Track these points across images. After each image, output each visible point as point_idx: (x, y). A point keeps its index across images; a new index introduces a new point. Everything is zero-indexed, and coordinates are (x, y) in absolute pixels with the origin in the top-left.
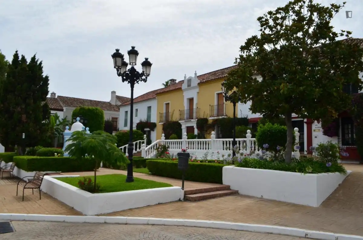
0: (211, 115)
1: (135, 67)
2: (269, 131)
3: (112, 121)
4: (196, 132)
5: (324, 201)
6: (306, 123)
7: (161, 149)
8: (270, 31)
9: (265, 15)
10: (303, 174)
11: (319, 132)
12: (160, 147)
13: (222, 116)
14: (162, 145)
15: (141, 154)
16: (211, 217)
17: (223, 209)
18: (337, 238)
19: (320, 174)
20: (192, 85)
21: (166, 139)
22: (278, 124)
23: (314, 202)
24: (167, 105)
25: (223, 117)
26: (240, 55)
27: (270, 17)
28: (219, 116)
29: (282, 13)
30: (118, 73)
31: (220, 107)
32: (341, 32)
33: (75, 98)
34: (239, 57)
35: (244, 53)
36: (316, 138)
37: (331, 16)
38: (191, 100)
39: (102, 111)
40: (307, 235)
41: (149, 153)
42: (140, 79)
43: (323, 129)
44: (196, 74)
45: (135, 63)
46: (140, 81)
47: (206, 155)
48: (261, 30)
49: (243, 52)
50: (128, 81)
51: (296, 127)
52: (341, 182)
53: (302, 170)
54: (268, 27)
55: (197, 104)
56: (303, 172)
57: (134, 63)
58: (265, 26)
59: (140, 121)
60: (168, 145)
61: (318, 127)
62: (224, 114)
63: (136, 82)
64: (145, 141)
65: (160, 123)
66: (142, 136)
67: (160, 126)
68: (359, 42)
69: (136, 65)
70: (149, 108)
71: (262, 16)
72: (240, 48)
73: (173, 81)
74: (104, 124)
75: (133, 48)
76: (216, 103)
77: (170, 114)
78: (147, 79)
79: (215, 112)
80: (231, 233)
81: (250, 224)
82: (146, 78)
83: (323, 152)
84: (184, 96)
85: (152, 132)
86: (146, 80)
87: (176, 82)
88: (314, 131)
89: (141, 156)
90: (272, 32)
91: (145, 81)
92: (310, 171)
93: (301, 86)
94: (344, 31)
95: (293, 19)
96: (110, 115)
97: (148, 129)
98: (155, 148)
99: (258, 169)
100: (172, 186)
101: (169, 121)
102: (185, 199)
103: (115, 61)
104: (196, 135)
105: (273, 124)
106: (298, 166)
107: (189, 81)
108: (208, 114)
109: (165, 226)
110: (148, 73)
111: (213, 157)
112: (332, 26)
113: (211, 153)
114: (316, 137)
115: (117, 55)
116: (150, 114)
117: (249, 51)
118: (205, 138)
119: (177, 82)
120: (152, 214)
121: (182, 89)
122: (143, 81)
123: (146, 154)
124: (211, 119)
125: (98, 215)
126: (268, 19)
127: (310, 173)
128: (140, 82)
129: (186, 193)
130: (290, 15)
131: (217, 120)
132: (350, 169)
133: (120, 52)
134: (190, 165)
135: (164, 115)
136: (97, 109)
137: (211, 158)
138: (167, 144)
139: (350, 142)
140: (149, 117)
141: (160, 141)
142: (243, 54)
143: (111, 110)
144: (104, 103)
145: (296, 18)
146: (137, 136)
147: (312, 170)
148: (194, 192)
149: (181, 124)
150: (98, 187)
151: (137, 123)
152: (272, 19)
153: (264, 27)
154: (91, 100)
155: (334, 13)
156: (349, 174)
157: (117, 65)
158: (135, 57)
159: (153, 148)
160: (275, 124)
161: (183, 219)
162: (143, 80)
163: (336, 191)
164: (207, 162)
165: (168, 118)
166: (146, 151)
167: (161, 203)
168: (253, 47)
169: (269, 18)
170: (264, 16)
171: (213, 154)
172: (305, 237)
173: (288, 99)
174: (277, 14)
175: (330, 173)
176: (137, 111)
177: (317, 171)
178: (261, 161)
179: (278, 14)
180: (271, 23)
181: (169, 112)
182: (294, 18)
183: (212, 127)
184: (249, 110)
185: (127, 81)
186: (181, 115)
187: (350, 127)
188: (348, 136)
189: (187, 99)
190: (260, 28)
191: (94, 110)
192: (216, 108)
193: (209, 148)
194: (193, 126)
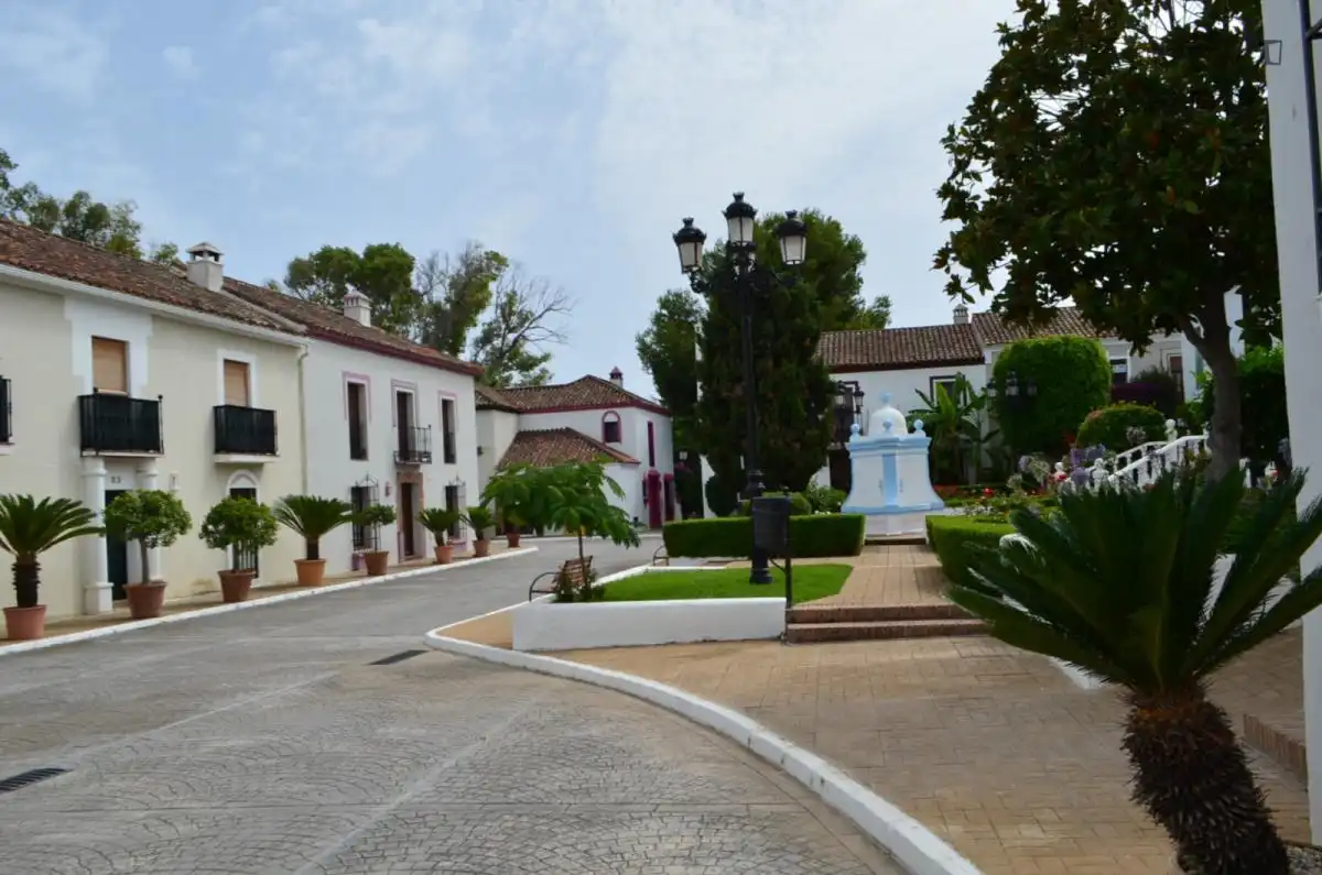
3: (1172, 372)
39: (1093, 346)
136: (1067, 341)
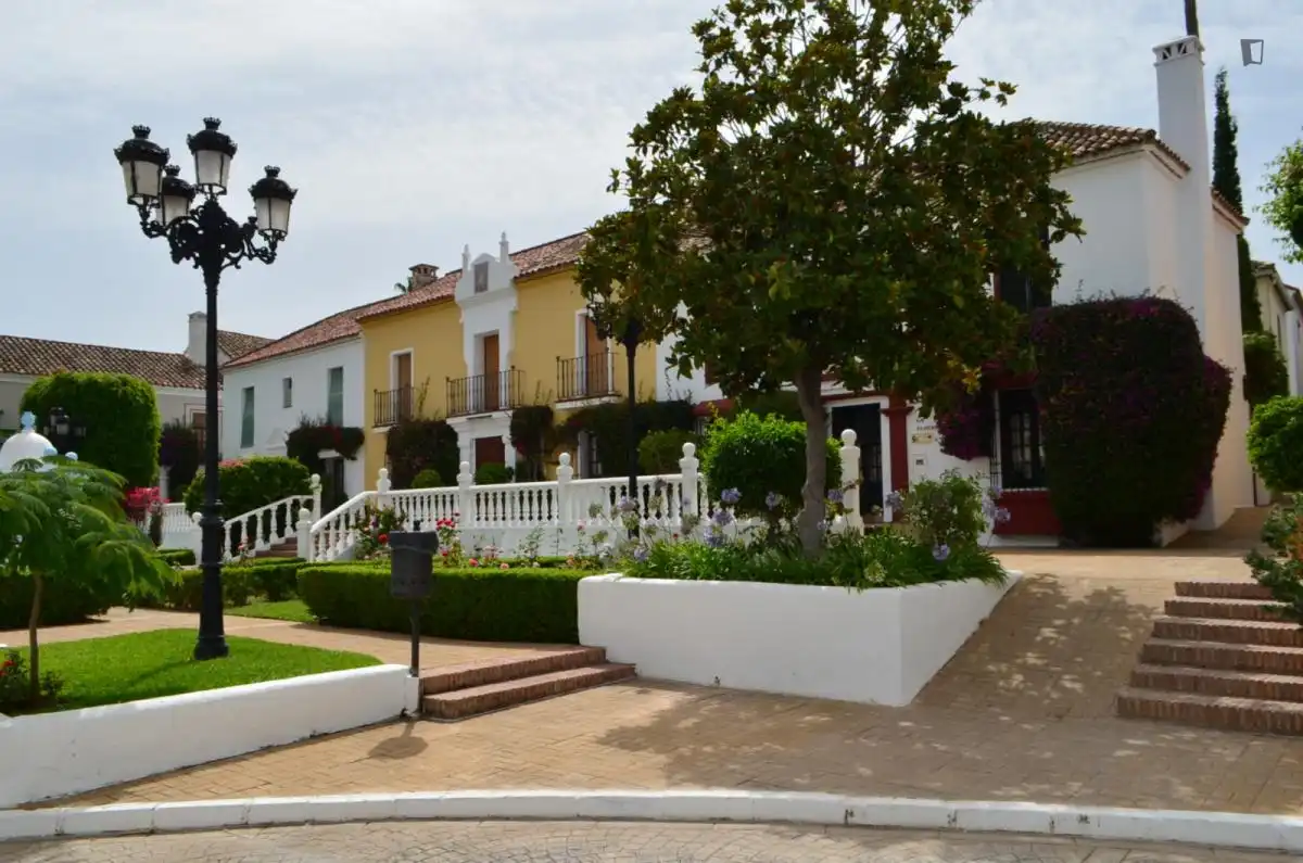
0: (561, 395)
1: (222, 201)
2: (746, 442)
3: (195, 428)
4: (511, 456)
5: (927, 684)
6: (886, 412)
7: (376, 525)
8: (741, 75)
9: (716, 12)
10: (854, 590)
11: (929, 442)
12: (372, 519)
13: (600, 397)
14: (378, 511)
15: (296, 549)
16: (504, 776)
17: (560, 741)
18: (953, 817)
19: (911, 589)
20: (493, 285)
21: (395, 486)
22: (778, 417)
23: (894, 689)
24: (404, 360)
25: (605, 399)
26: (628, 160)
27: (738, 23)
28: (592, 398)
29: (780, 8)
30: (144, 224)
31: (594, 363)
32: (981, 86)
33: (37, 341)
34: (627, 169)
35: (645, 152)
36: (920, 467)
37: (946, 28)
38: (490, 342)
39: (149, 390)
40: (852, 814)
41: (327, 541)
42: (246, 251)
43: (940, 432)
44: (504, 245)
45: (220, 186)
46: (245, 259)
47: (534, 540)
48: (705, 68)
49: (641, 150)
50: (196, 259)
51: (850, 428)
52: (985, 612)
53: (852, 575)
54: (729, 61)
55: (511, 355)
56: (853, 585)
57: (216, 185)
58: (720, 56)
59: (303, 423)
60: (402, 511)
61: (927, 428)
62: (610, 388)
63: (227, 261)
64: (317, 498)
65: (377, 430)
66: (305, 480)
67: (376, 441)
68: (1052, 134)
69: (224, 192)
70: (337, 374)
71: (709, 17)
72: (632, 136)
73: (425, 270)
74: (161, 441)
75: (212, 124)
76: (578, 350)
77: (415, 395)
78: (276, 251)
79: (578, 384)
80: (571, 831)
81: (647, 789)
82: (273, 246)
83: (930, 512)
84: (462, 325)
85: (348, 464)
86: (274, 254)
87: (435, 278)
88: (914, 439)
89: (295, 555)
90: (747, 79)
91: (268, 256)
92: (880, 580)
93: (841, 273)
94: (992, 83)
95: (817, 31)
96: (185, 405)
97: (332, 454)
98: (352, 522)
99: (703, 581)
100: (378, 662)
101: (413, 420)
102: (424, 711)
103: (130, 174)
104: (510, 469)
105: (762, 418)
106: (837, 563)
107: (482, 269)
108: (551, 391)
109: (318, 828)
110: (278, 225)
111: (561, 544)
112: (949, 63)
113: (555, 532)
114: (920, 462)
115: (138, 151)
116: (341, 397)
117: (661, 147)
118: (541, 478)
119: (440, 274)
120: (269, 780)
121: (457, 299)
122: (256, 259)
123: (317, 548)
124: (562, 410)
125: (29, 806)
126: (731, 30)
127: (877, 585)
128: (244, 261)
129: (427, 688)
130: (804, 14)
131: (584, 412)
132: (1017, 566)
133: (151, 139)
134: (436, 577)
135: (393, 398)
136: (125, 383)
137: (555, 550)
138: (397, 504)
139: (1029, 476)
140: (336, 405)
141: (368, 497)
142: (641, 157)
143: (187, 386)
144: (159, 358)
145: (826, 27)
146: (282, 479)
147: (887, 577)
148: (461, 682)
149: (456, 430)
150: (48, 686)
151: (290, 431)
152: (747, 31)
153: (715, 57)
154: (108, 348)
155: (956, 17)
156: (1014, 582)
157: (140, 190)
158: (219, 161)
159: (342, 524)
160: (771, 416)
161: (388, 792)
162: (257, 255)
163: (971, 644)
164: (536, 564)
165: (408, 409)
166: (317, 536)
167: (326, 734)
168: (679, 132)
169: (732, 27)
170: (714, 18)
171: (561, 535)
172: (847, 825)
173: (802, 321)
174: (760, 10)
175: (949, 584)
176: (290, 386)
177: (900, 578)
178: (715, 550)
179: (764, 12)
180: (743, 44)
181: (408, 385)
182: (821, 29)
183: (567, 436)
184: (669, 365)
185: (192, 259)
186: (453, 396)
187: (1027, 425)
188: (1023, 455)
189: (476, 336)
190: (702, 59)
191: (112, 384)
192: (579, 367)
193: (552, 514)
194: (500, 438)
